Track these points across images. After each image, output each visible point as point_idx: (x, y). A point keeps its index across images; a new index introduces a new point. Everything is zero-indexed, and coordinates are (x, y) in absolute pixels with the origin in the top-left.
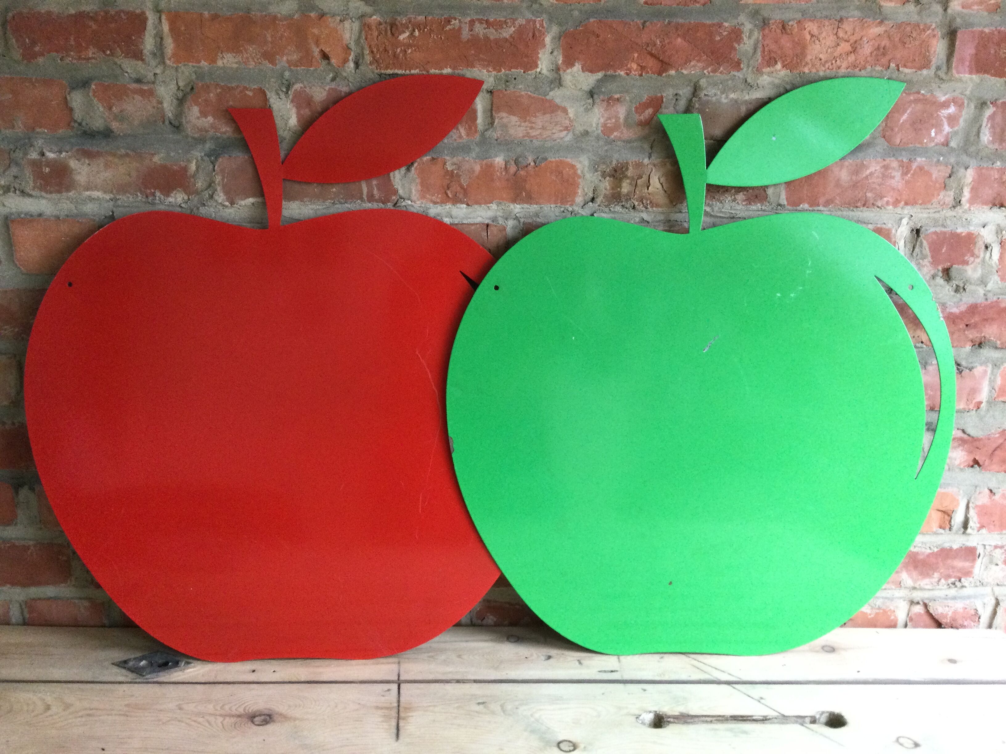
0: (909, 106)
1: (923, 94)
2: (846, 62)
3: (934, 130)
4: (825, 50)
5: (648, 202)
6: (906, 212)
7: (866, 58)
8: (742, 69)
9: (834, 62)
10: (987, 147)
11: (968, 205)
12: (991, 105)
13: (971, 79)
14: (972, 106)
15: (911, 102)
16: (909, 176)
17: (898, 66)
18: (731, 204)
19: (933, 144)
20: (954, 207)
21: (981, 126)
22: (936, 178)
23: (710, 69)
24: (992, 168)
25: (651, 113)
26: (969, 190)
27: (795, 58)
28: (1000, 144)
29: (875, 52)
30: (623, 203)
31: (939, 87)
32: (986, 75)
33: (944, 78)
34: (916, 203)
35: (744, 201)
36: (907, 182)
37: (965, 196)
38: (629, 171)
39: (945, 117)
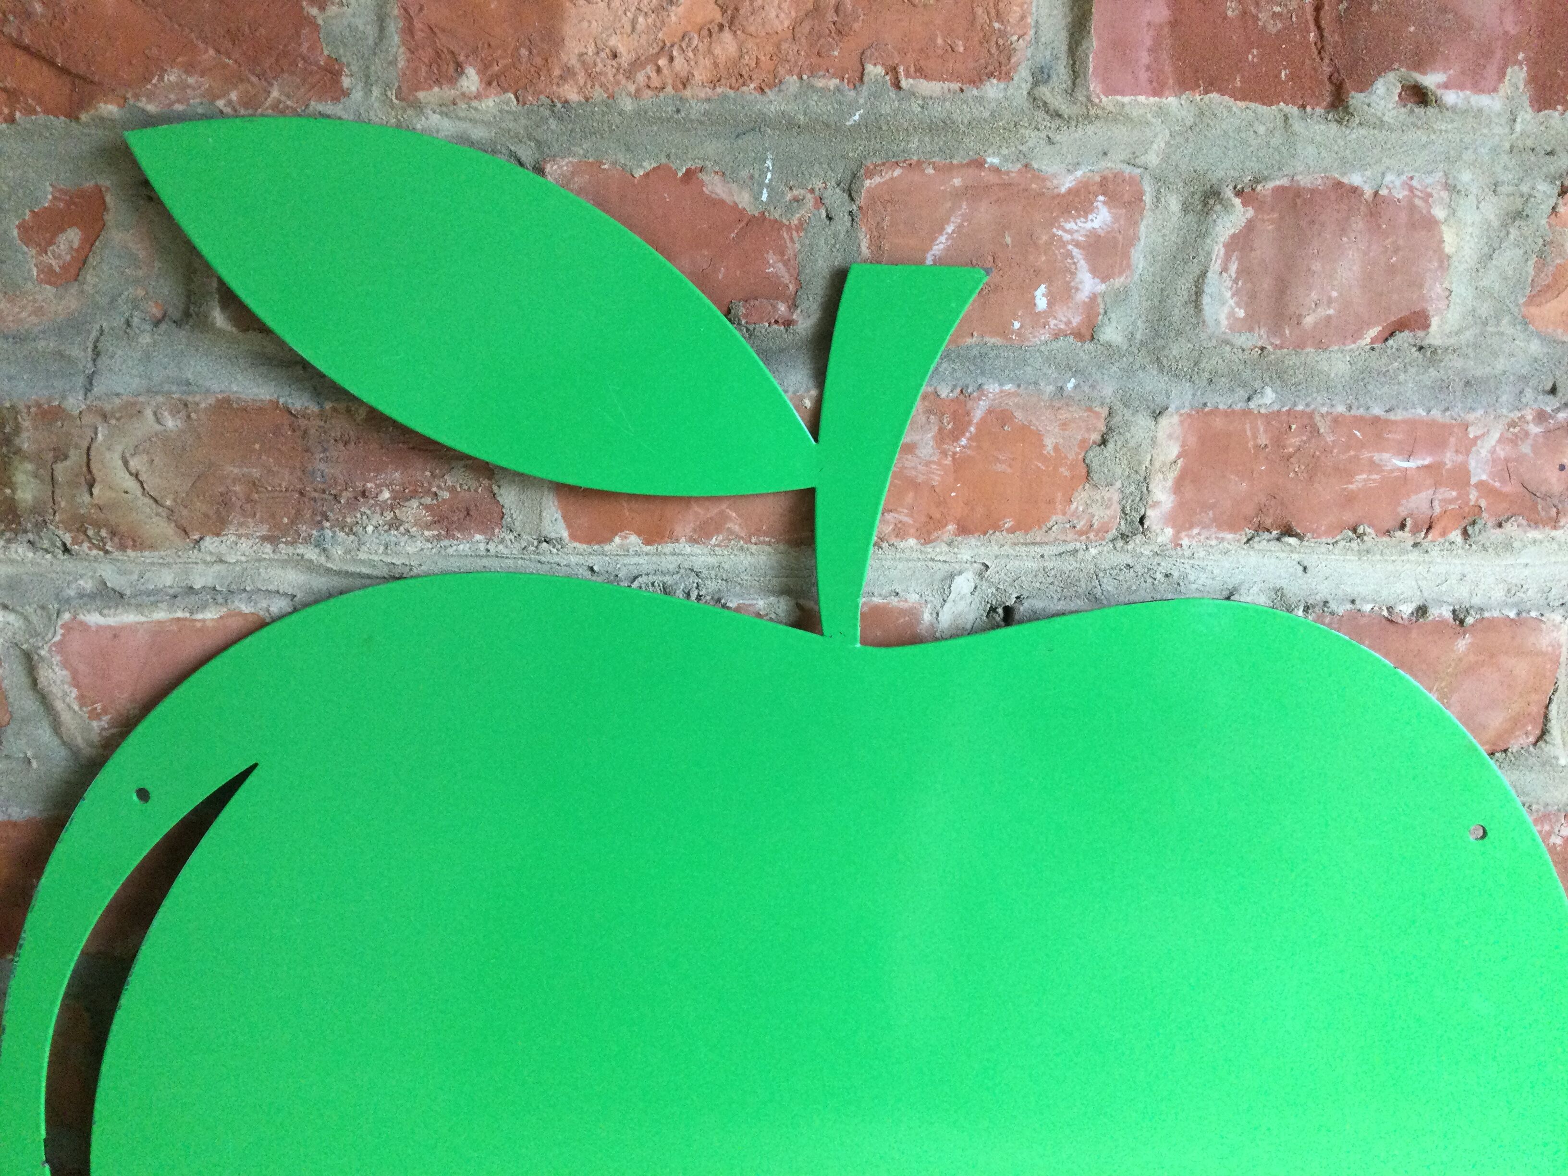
0: (951, 211)
1: (996, 170)
2: (708, 62)
3: (1042, 289)
4: (626, 21)
5: (104, 533)
6: (965, 554)
7: (778, 46)
8: (346, 93)
9: (662, 62)
10: (1227, 342)
11: (1169, 531)
12: (1237, 201)
13: (1161, 112)
14: (1174, 204)
15: (959, 195)
16: (964, 442)
17: (893, 70)
18: (385, 537)
19: (1044, 336)
20: (1124, 537)
21: (1204, 274)
22: (1056, 448)
23: (234, 96)
24: (1247, 413)
25: (76, 245)
26: (1170, 483)
27: (524, 52)
28: (1276, 329)
29: (806, 27)
30: (31, 536)
31: (1049, 140)
32: (1214, 96)
33: (1065, 109)
34: (997, 528)
35: (428, 527)
36: (960, 463)
37: (1156, 504)
38: (25, 435)
39: (1077, 245)
